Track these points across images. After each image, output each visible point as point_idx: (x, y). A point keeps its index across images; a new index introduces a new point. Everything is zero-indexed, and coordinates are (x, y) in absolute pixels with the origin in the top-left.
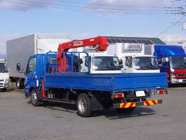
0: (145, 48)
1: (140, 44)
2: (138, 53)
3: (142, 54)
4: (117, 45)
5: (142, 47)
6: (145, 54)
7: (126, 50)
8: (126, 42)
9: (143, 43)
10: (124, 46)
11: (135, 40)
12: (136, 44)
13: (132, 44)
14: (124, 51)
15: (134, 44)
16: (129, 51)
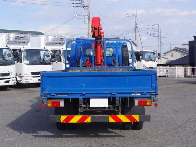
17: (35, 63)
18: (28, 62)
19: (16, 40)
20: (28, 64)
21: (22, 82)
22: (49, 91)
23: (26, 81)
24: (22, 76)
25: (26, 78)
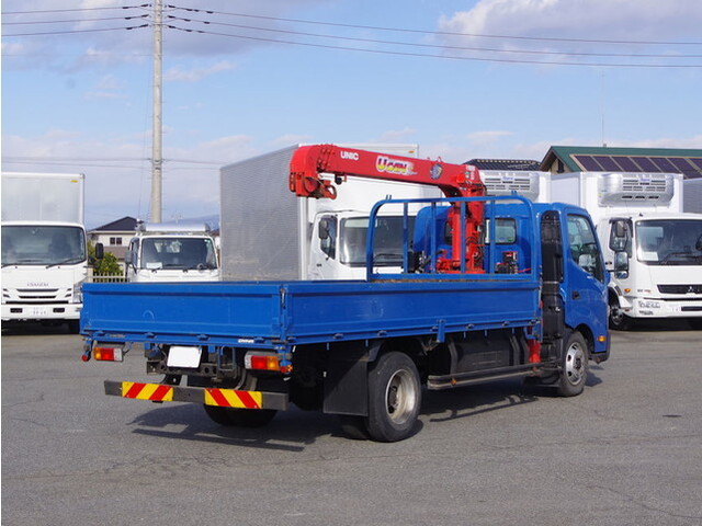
0: (686, 188)
1: (667, 176)
2: (659, 205)
3: (674, 210)
4: (585, 179)
5: (672, 185)
6: (685, 211)
7: (614, 195)
8: (617, 170)
9: (678, 172)
10: (607, 184)
11: (686, 158)
12: (650, 177)
13: (637, 174)
14: (608, 199)
15: (644, 175)
16: (626, 198)
17: (673, 259)
18: (654, 256)
19: (627, 192)
20: (650, 263)
21: (629, 314)
22: (94, 324)
23: (642, 309)
24: (634, 295)
25: (645, 301)
